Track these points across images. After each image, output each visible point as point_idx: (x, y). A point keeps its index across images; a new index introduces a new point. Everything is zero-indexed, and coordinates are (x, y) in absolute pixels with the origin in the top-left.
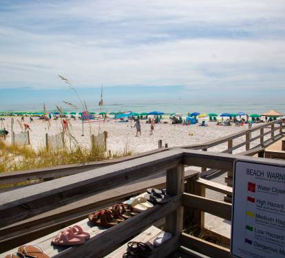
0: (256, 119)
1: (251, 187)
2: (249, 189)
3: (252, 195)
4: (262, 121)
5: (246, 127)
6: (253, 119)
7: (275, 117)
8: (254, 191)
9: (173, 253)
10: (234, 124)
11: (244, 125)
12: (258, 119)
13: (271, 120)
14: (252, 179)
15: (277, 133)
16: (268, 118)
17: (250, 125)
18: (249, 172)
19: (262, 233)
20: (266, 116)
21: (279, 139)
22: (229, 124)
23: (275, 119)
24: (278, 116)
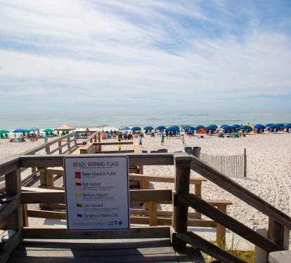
0: (49, 134)
1: (78, 175)
2: (76, 177)
3: (78, 181)
4: (56, 136)
5: (41, 142)
6: (47, 134)
7: (68, 131)
8: (80, 177)
9: (19, 245)
10: (29, 140)
11: (39, 140)
12: (51, 134)
13: (63, 134)
14: (78, 169)
15: (72, 144)
16: (61, 132)
17: (46, 140)
18: (75, 164)
19: (89, 206)
20: (58, 130)
21: (75, 150)
22: (23, 140)
23: (67, 133)
24: (70, 130)
